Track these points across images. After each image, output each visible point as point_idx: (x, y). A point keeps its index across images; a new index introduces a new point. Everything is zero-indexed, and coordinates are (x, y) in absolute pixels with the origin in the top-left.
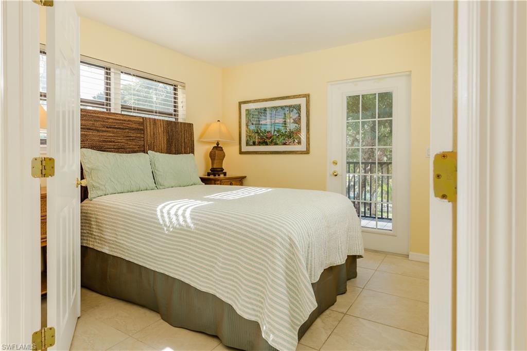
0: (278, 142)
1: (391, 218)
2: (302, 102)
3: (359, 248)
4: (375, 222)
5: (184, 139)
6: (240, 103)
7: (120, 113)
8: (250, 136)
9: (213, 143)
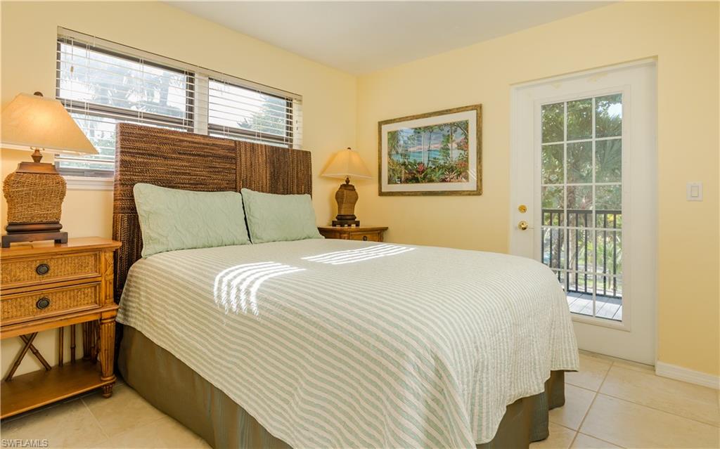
0: (434, 178)
1: (620, 295)
2: (471, 116)
3: (571, 356)
4: (592, 301)
5: (297, 174)
6: (380, 124)
7: (207, 134)
8: (393, 170)
9: (341, 180)
